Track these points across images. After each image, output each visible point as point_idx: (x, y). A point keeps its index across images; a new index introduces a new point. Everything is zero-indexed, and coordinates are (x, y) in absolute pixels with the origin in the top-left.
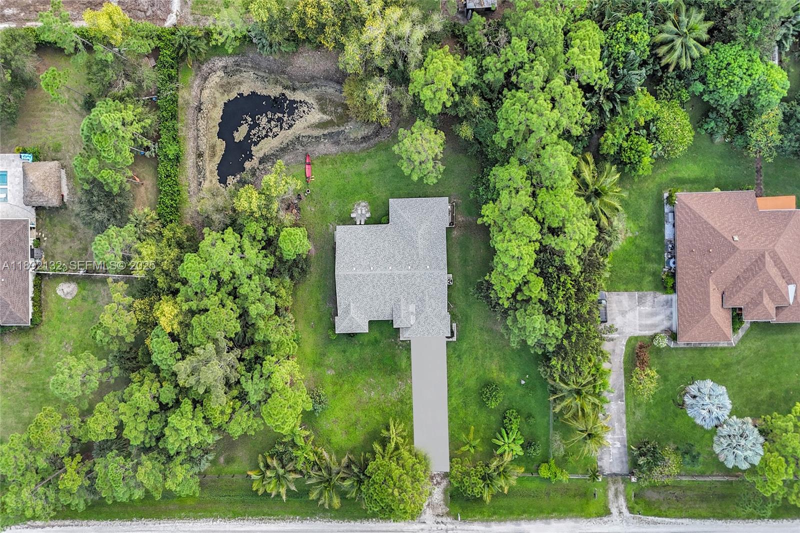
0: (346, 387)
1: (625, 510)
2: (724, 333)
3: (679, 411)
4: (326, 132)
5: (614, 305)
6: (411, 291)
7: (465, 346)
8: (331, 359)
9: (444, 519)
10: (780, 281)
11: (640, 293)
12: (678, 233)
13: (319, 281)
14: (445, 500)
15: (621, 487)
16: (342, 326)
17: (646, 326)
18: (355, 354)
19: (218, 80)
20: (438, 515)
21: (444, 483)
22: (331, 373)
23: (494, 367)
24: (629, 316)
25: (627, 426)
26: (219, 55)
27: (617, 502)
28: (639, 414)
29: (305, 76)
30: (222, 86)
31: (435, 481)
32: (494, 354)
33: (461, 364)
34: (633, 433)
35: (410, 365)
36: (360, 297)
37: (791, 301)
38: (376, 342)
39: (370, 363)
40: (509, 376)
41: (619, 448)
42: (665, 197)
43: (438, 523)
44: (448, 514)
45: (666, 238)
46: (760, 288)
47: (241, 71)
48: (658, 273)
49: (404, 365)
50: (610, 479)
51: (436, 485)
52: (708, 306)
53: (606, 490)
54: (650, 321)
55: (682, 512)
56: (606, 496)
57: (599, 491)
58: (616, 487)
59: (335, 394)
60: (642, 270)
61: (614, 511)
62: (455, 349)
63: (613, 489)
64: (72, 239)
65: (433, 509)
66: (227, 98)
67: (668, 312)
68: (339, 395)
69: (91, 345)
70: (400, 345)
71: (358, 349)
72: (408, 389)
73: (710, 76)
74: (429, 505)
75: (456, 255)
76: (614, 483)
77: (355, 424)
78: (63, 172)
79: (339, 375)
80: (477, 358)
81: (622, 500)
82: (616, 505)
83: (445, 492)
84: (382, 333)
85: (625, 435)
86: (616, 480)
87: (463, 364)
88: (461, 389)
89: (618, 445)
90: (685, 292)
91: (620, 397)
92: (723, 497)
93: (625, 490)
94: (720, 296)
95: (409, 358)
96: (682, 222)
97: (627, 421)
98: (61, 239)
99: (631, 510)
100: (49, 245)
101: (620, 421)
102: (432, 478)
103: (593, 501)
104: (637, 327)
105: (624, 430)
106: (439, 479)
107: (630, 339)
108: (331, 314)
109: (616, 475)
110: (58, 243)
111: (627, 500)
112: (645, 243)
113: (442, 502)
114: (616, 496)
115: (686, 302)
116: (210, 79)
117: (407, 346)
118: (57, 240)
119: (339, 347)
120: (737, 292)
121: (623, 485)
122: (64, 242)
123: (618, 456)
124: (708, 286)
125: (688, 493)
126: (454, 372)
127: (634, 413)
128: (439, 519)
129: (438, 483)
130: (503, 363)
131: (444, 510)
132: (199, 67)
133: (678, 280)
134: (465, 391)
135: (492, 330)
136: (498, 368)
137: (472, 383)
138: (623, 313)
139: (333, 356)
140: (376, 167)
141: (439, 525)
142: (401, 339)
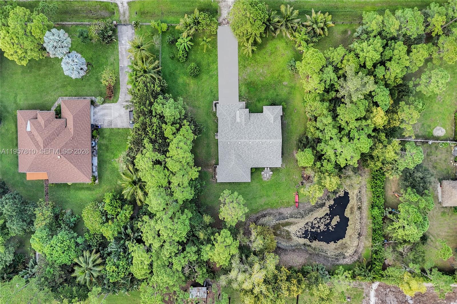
0: (276, 75)
1: (120, 5)
2: (65, 104)
3: (90, 61)
4: (286, 220)
5: (125, 121)
6: (239, 130)
7: (209, 98)
8: (285, 91)
10: (35, 133)
11: (111, 127)
12: (90, 160)
13: (291, 135)
14: (221, 10)
15: (122, 18)
16: (278, 110)
17: (107, 109)
18: (271, 94)
19: (348, 251)
21: (221, 20)
22: (285, 83)
23: (192, 86)
24: (117, 114)
25: (118, 52)
26: (348, 265)
27: (124, 9)
28: (111, 59)
29: (298, 252)
30: (346, 247)
31: (226, 21)
32: (192, 93)
33: (211, 88)
34: (115, 48)
35: (239, 88)
36: (268, 126)
37: (29, 122)
38: (259, 101)
39: (263, 88)
40: (184, 81)
41: (123, 40)
42: (97, 180)
45: (97, 158)
46: (46, 130)
47: (335, 255)
48: (101, 138)
49: (243, 88)
50: (128, 23)
51: (226, 19)
52: (74, 120)
53: (130, 16)
54: (105, 111)
55: (88, 4)
56: (130, 13)
57: (134, 16)
58: (124, 18)
59: (283, 71)
60: (110, 140)
61: (126, 5)
62: (214, 96)
63: (126, 17)
64: (435, 161)
65: (227, 5)
66: (343, 240)
67: (96, 116)
68: (280, 70)
69: (426, 99)
70: (245, 99)
71: (269, 96)
72: (241, 74)
73: (73, 246)
74: (230, 7)
75: (213, 150)
76: (125, 20)
77: (271, 54)
78: (440, 200)
79: (280, 82)
80: (202, 91)
81: (121, 10)
82: (125, 8)
83: (220, 15)
84: (256, 106)
85: (119, 48)
86: (125, 22)
87: (209, 87)
88: (211, 73)
89: (123, 42)
90: (86, 128)
91: (122, 69)
92: (66, 13)
93: (120, 16)
94: (67, 125)
95: (240, 91)
96: (88, 167)
97: (118, 55)
98: (442, 162)
99: (116, 5)
100: (450, 158)
101: (122, 55)
102: (228, 23)
103: (137, 10)
104: (112, 108)
105: (120, 50)
106: (224, 22)
107: (116, 102)
108: (285, 117)
109: (124, 25)
110: (444, 159)
111: (118, 11)
112: (108, 155)
113: (222, 9)
114: (124, 13)
115: (86, 122)
116: (353, 251)
117: (241, 98)
118: (445, 161)
119: (280, 98)
120: (59, 128)
121: (121, 19)
122: (440, 160)
123: (123, 35)
124: (74, 131)
125: (85, 15)
126: (215, 83)
127: (114, 60)
129: (224, 20)
130: (187, 88)
131: (221, 4)
132: (359, 258)
133: (90, 134)
134: (209, 72)
135: (194, 107)
136: (190, 85)
137: (205, 77)
138: (120, 116)
139: (283, 92)
140: (258, 200)
142: (245, 102)
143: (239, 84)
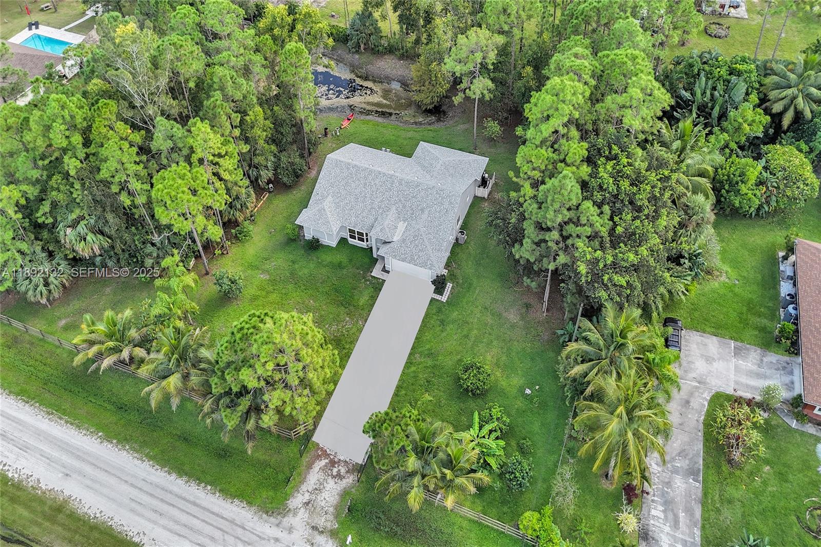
0: (274, 297)
8: (273, 264)
9: (322, 540)
14: (337, 508)
18: (307, 267)
20: (314, 528)
21: (350, 480)
22: (264, 277)
29: (381, 75)
33: (442, 331)
35: (372, 305)
36: (344, 192)
38: (340, 266)
62: (439, 311)
70: (368, 280)
71: (312, 266)
74: (307, 504)
79: (273, 282)
83: (344, 494)
84: (351, 260)
95: (374, 298)
102: (333, 463)
106: (343, 471)
113: (331, 509)
117: (378, 285)
128: (314, 537)
129: (339, 476)
131: (328, 524)
135: (499, 315)
137: (448, 362)
139: (278, 262)
142: (372, 274)
143: (370, 311)
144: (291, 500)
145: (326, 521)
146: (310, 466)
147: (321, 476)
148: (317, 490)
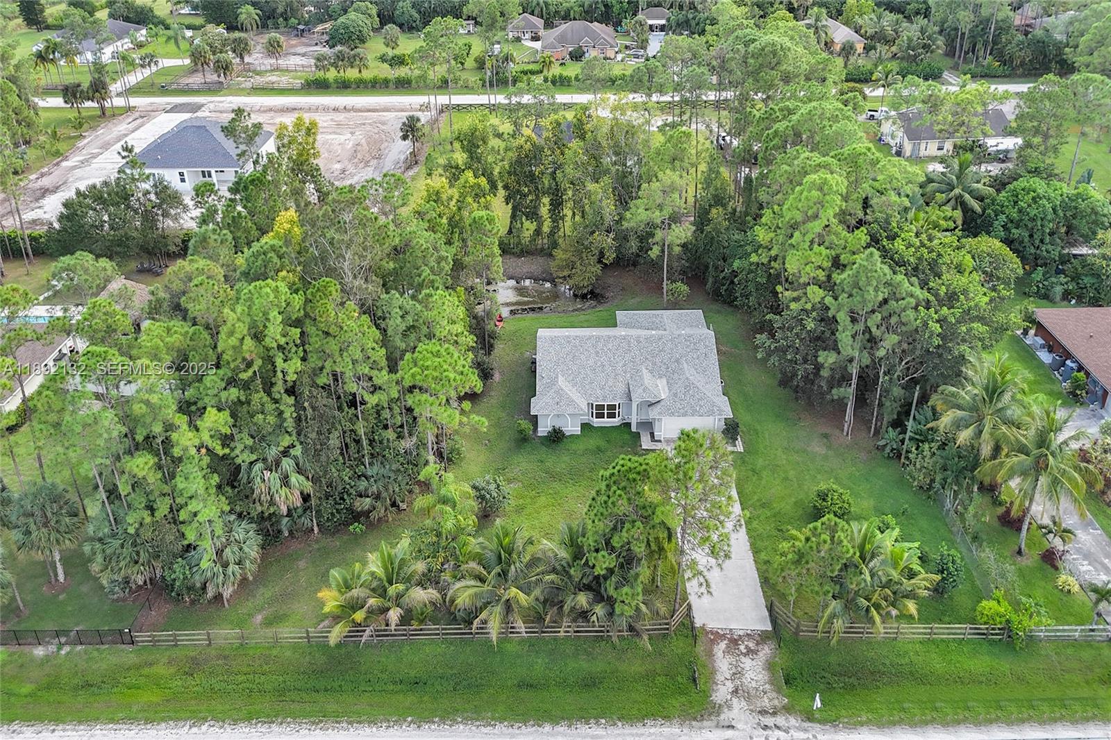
0: (543, 500)
8: (517, 470)
9: (780, 720)
14: (773, 683)
20: (763, 712)
22: (514, 485)
31: (742, 648)
33: (759, 479)
43: (766, 727)
44: (788, 710)
51: (745, 655)
62: (744, 461)
65: (748, 698)
68: (530, 510)
71: (567, 458)
79: (531, 486)
83: (770, 666)
84: (609, 441)
87: (764, 482)
88: (769, 512)
91: (1087, 524)
102: (734, 641)
106: (751, 645)
113: (767, 686)
119: (533, 456)
126: (749, 487)
128: (769, 721)
129: (752, 652)
131: (776, 702)
134: (776, 515)
137: (787, 507)
139: (522, 467)
141: (769, 732)
142: (644, 448)
144: (714, 695)
145: (770, 700)
146: (710, 654)
147: (730, 659)
148: (737, 674)
